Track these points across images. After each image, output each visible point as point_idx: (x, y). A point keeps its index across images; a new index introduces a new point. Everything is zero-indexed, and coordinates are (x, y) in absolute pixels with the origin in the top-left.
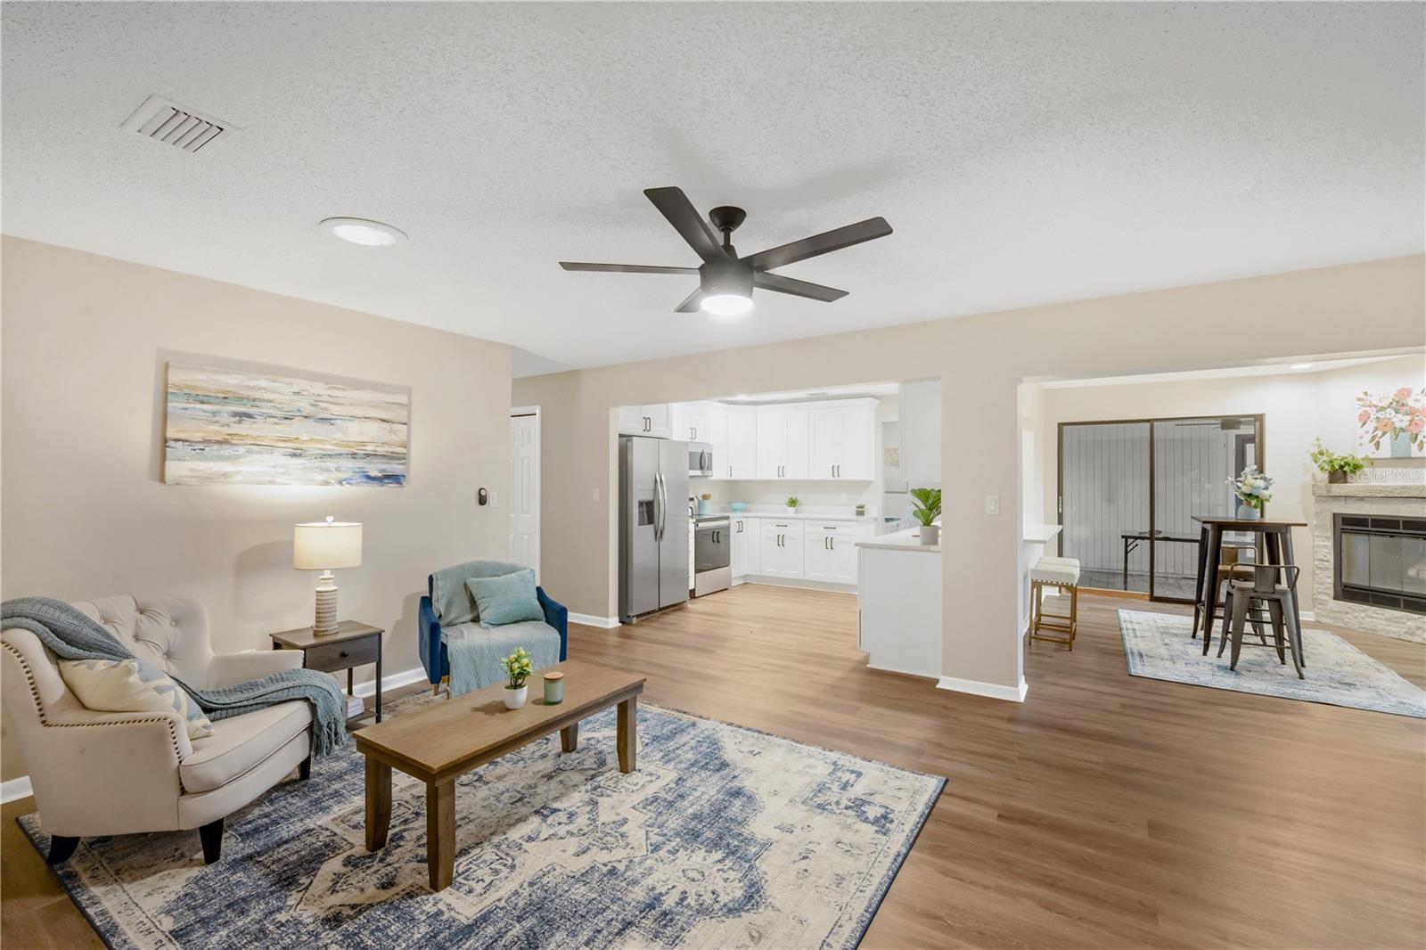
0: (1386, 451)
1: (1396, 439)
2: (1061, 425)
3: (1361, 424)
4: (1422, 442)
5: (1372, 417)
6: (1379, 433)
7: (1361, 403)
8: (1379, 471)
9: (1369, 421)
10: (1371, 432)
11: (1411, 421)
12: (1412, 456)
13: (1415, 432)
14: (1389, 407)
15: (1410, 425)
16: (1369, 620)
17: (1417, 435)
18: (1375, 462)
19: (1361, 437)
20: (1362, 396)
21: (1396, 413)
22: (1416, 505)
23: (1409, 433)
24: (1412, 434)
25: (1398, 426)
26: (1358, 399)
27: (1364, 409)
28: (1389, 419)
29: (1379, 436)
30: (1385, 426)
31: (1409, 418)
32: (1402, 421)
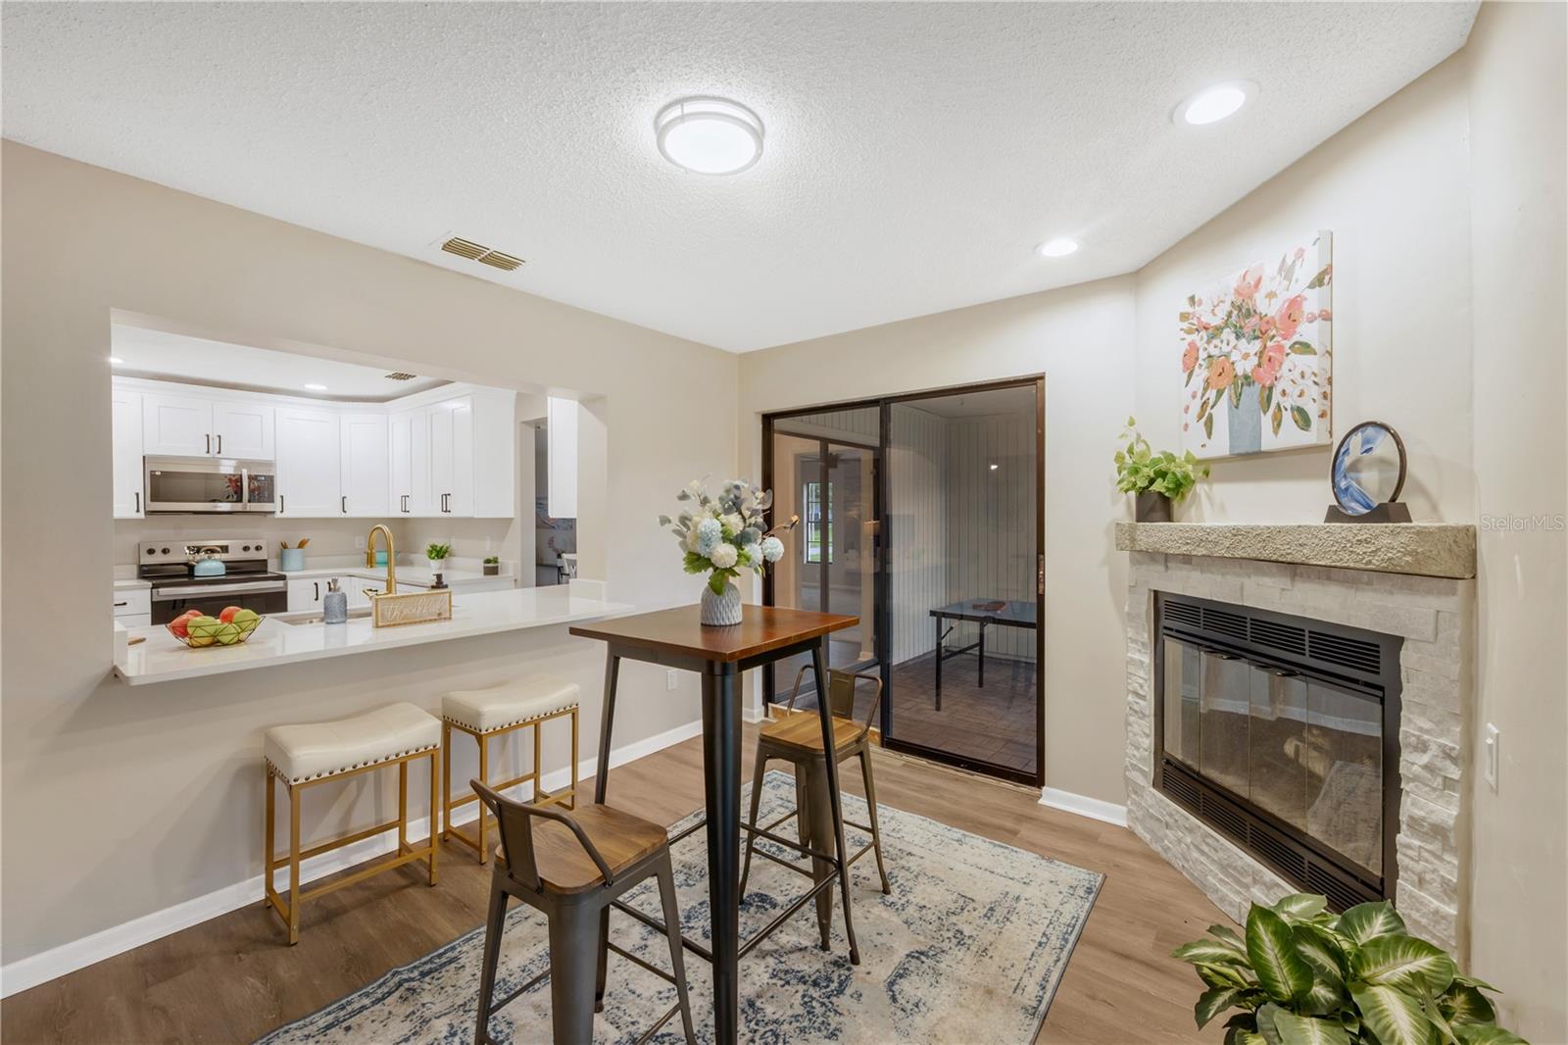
0: (1220, 445)
1: (1237, 407)
2: (768, 419)
3: (1186, 375)
4: (1278, 405)
5: (1202, 355)
6: (1212, 394)
7: (1185, 325)
8: (1222, 491)
9: (1197, 370)
10: (1199, 394)
11: (1260, 354)
12: (1264, 448)
13: (1268, 384)
14: (1226, 325)
15: (1259, 365)
16: (1196, 854)
17: (1271, 389)
18: (1213, 468)
19: (1187, 410)
20: (1187, 308)
21: (1238, 337)
22: (1267, 581)
23: (1257, 387)
24: (1263, 386)
25: (1240, 373)
26: (1184, 317)
27: (1190, 338)
28: (1227, 356)
29: (1211, 403)
30: (1221, 367)
31: (1257, 345)
32: (1246, 356)
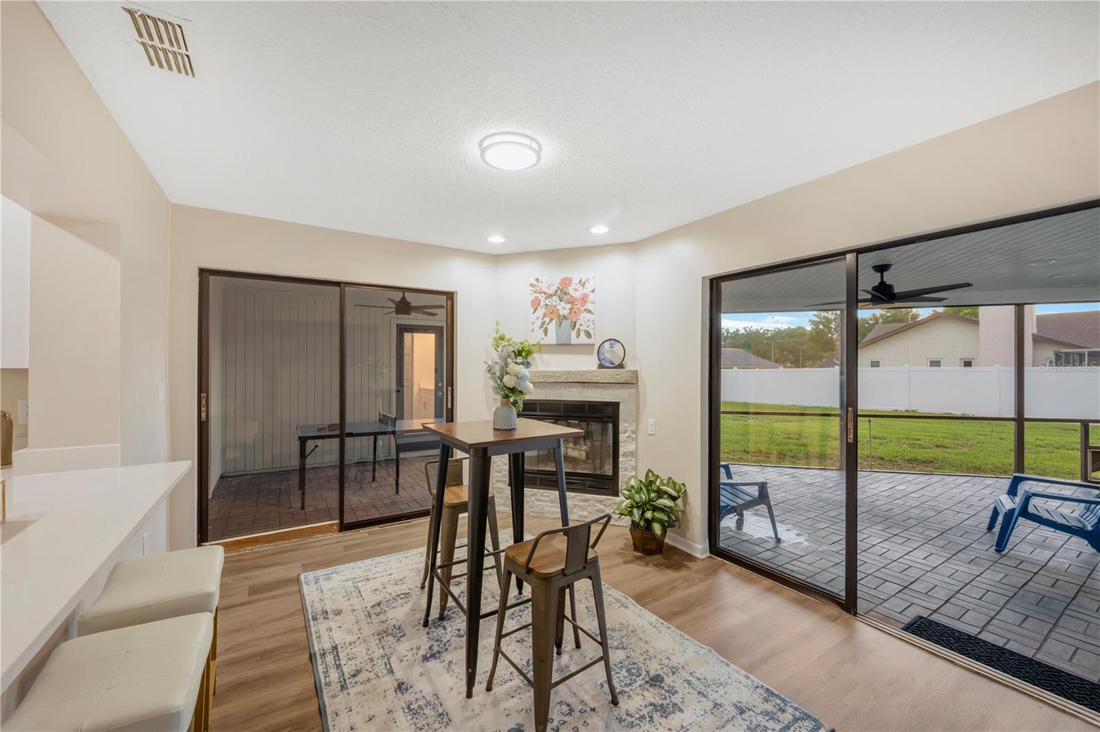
0: (552, 339)
1: (560, 326)
3: (533, 310)
4: (579, 329)
5: (542, 303)
6: (547, 320)
7: (533, 289)
8: (546, 357)
9: (539, 308)
10: (541, 318)
11: (571, 309)
12: (572, 343)
13: (574, 320)
14: (555, 294)
15: (570, 313)
17: (575, 323)
18: (542, 348)
19: (533, 323)
20: (534, 282)
21: (560, 301)
22: (574, 390)
23: (570, 320)
24: (572, 321)
25: (562, 314)
26: (532, 285)
27: (536, 295)
28: (555, 306)
29: (547, 323)
30: (552, 312)
31: (569, 306)
32: (564, 308)
